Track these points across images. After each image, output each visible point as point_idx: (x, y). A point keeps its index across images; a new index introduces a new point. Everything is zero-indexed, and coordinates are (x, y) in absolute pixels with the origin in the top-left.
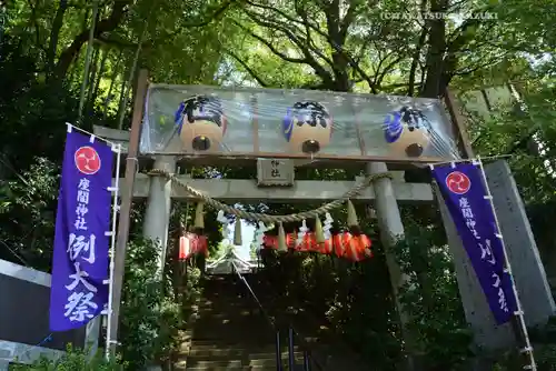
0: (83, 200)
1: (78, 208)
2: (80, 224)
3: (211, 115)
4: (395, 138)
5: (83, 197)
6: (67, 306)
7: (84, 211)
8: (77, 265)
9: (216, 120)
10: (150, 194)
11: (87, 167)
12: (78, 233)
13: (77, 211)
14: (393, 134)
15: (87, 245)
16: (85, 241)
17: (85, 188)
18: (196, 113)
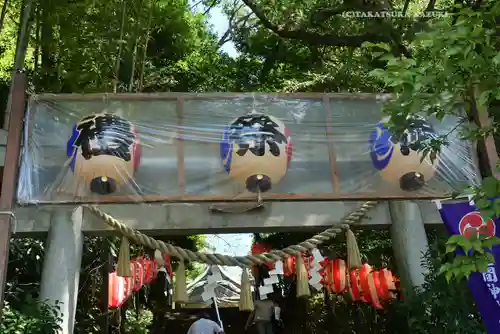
3: (116, 147)
4: (385, 163)
9: (122, 152)
10: (51, 228)
14: (381, 158)
18: (94, 144)
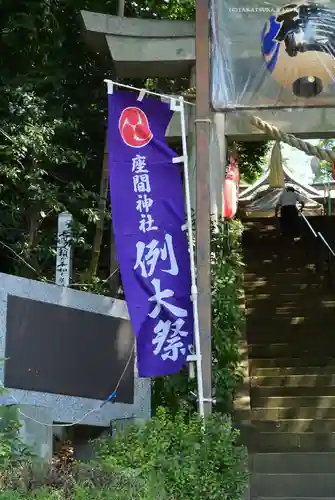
0: (142, 188)
1: (139, 202)
2: (147, 224)
5: (142, 183)
6: (154, 342)
7: (148, 203)
8: (156, 283)
11: (137, 138)
12: (147, 238)
13: (139, 207)
15: (164, 251)
16: (160, 246)
17: (140, 170)
